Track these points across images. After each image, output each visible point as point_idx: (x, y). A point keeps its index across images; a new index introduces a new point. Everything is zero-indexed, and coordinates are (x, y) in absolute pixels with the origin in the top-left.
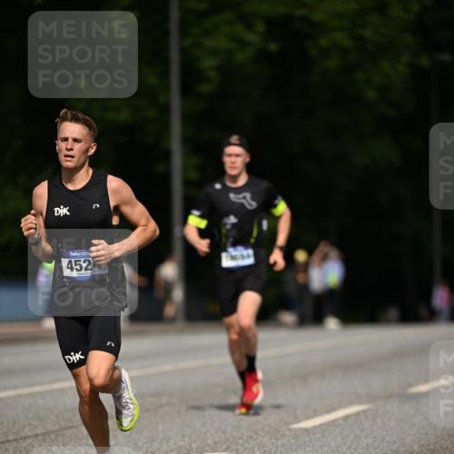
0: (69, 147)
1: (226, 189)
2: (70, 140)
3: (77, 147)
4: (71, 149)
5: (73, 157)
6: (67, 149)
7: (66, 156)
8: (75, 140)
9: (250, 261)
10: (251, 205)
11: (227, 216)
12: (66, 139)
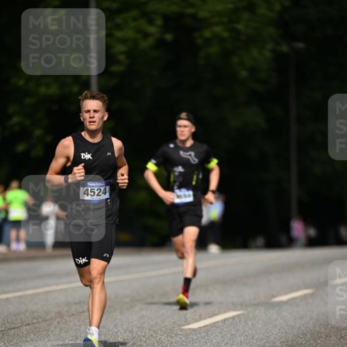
0: (92, 116)
1: (177, 148)
2: (92, 111)
3: (97, 116)
4: (93, 117)
5: (94, 122)
6: (90, 118)
7: (90, 122)
8: (95, 111)
9: (190, 199)
10: (194, 161)
11: (177, 166)
12: (89, 111)
